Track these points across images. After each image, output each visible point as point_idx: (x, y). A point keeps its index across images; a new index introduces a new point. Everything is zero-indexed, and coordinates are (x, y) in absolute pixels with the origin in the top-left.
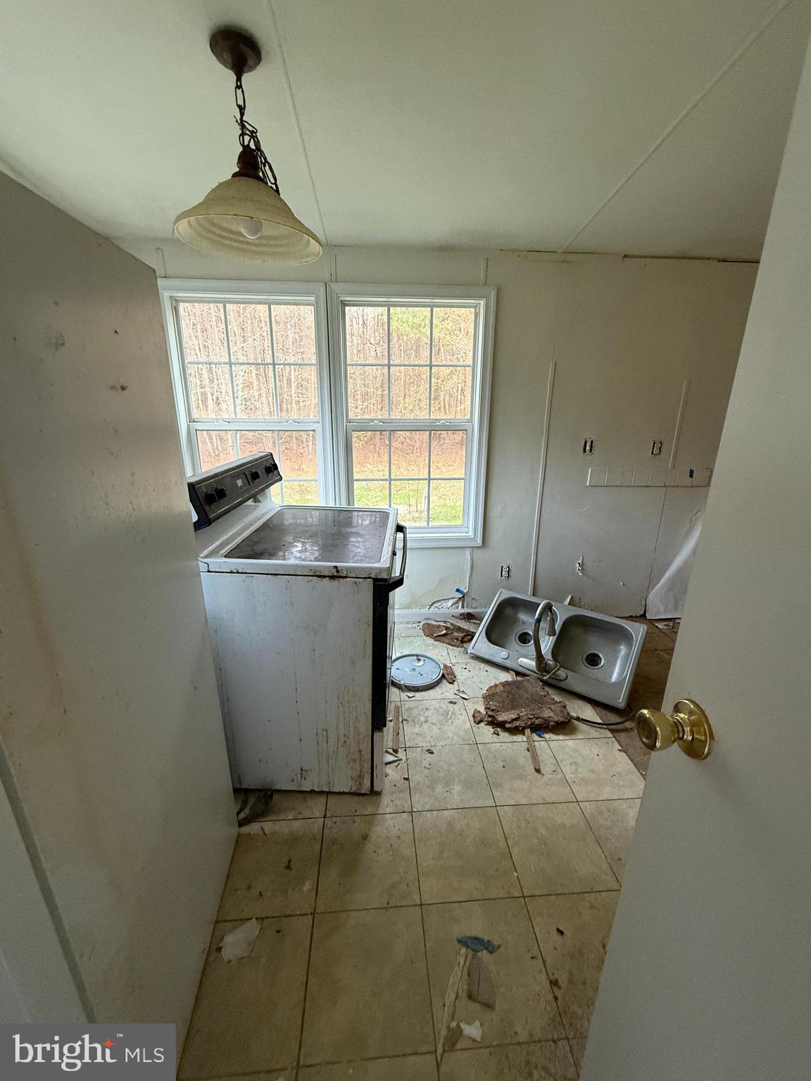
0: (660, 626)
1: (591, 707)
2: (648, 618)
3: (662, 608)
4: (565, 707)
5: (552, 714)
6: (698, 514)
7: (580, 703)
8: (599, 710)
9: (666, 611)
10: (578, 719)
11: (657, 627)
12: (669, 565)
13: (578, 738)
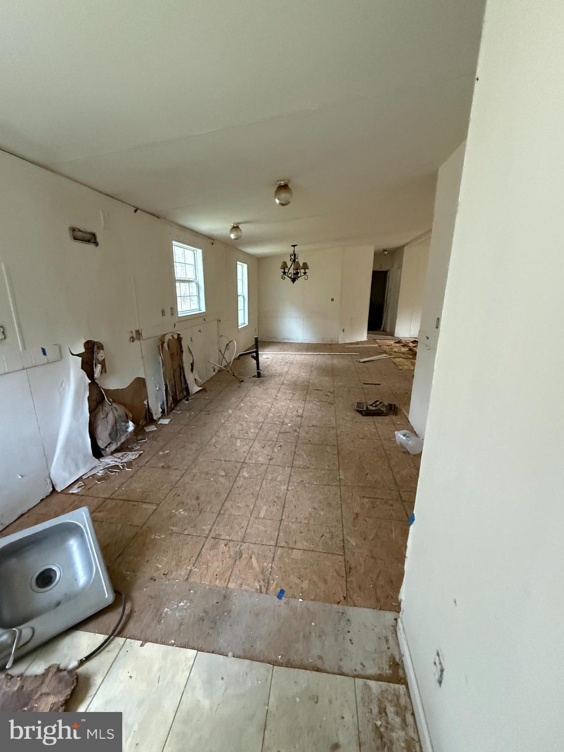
0: (74, 490)
1: (82, 632)
2: (59, 491)
3: (67, 475)
4: (59, 670)
5: (52, 699)
6: (63, 384)
7: (67, 641)
8: (91, 625)
9: (71, 474)
10: (82, 662)
11: (72, 494)
12: (57, 435)
13: (98, 685)
